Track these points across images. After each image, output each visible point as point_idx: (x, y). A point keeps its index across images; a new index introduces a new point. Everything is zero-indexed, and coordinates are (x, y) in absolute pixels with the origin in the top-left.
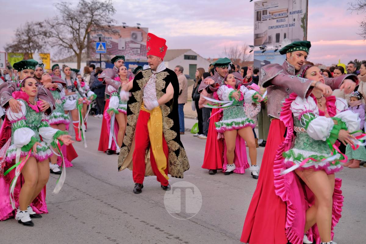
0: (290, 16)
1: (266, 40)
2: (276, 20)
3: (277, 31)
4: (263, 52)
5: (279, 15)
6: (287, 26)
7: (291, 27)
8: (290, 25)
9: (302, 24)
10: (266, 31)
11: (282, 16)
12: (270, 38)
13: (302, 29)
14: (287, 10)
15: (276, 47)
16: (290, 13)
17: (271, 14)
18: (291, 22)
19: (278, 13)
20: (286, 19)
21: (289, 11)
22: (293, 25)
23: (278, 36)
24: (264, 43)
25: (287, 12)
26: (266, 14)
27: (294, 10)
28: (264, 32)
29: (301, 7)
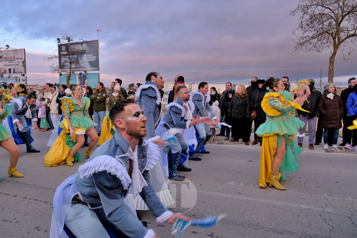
0: (16, 60)
1: (3, 71)
2: (8, 62)
3: (10, 67)
4: (2, 78)
5: (10, 59)
6: (14, 65)
7: (17, 66)
8: (16, 65)
9: (23, 64)
10: (3, 67)
11: (11, 59)
12: (5, 70)
13: (23, 67)
14: (14, 57)
15: (9, 75)
16: (16, 59)
17: (5, 59)
18: (17, 63)
19: (9, 58)
20: (14, 61)
21: (15, 58)
22: (18, 65)
23: (10, 70)
24: (2, 73)
25: (13, 58)
26: (2, 58)
27: (18, 57)
28: (2, 68)
29: (22, 56)
